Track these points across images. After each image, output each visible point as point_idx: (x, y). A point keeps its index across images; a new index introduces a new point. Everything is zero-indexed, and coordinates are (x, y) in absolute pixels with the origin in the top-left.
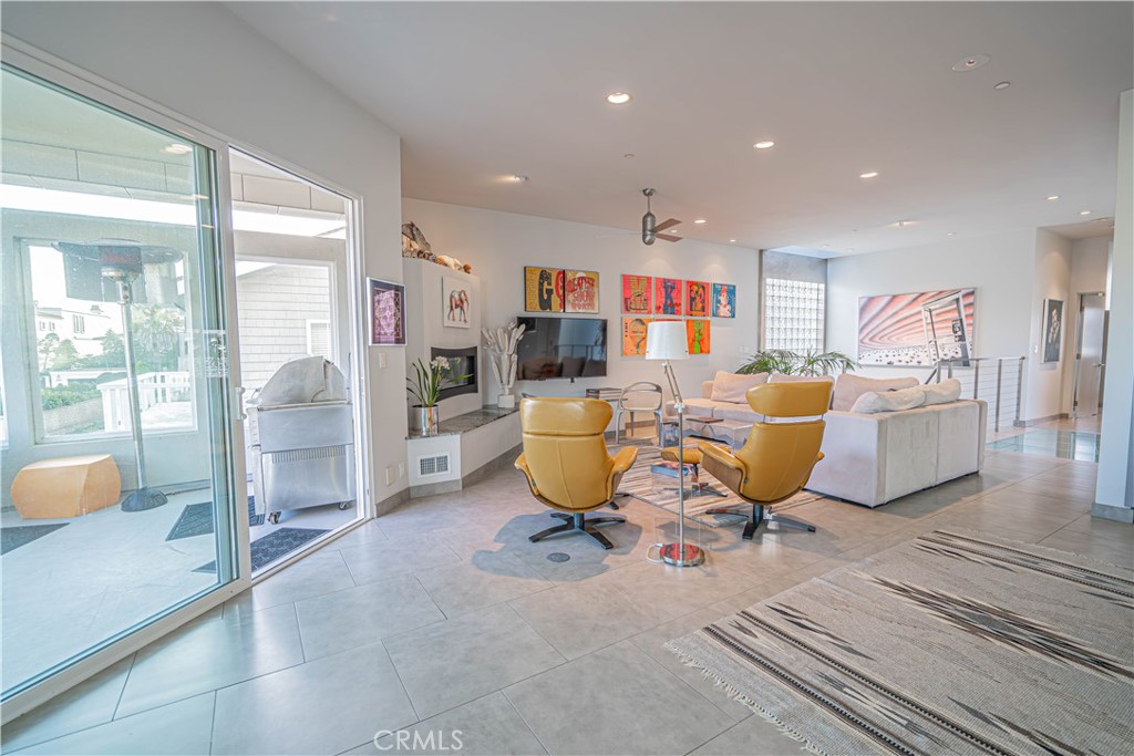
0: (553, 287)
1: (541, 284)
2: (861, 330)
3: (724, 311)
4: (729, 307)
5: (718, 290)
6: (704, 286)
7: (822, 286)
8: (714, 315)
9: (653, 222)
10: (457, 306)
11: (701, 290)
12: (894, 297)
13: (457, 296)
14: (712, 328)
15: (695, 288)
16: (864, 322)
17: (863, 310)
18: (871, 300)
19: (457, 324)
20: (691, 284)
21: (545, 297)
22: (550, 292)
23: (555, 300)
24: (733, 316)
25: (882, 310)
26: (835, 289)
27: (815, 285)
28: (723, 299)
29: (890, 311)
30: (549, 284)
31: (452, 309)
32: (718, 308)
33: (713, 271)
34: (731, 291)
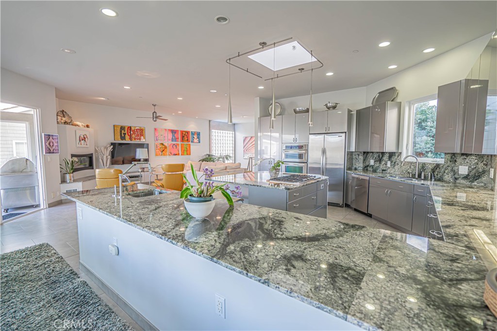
0: (126, 132)
1: (121, 131)
2: (244, 147)
3: (196, 140)
4: (198, 139)
5: (193, 134)
6: (188, 132)
7: (233, 132)
8: (192, 142)
9: (156, 115)
10: (82, 140)
11: (186, 134)
12: (252, 137)
13: (82, 136)
14: (191, 146)
15: (184, 133)
16: (245, 144)
17: (244, 141)
18: (246, 137)
19: (83, 146)
20: (182, 132)
21: (123, 135)
22: (125, 134)
23: (127, 137)
24: (199, 142)
25: (249, 141)
26: (237, 134)
27: (231, 132)
28: (195, 137)
29: (251, 142)
30: (124, 131)
31: (80, 141)
32: (193, 140)
33: (192, 127)
34: (199, 134)
